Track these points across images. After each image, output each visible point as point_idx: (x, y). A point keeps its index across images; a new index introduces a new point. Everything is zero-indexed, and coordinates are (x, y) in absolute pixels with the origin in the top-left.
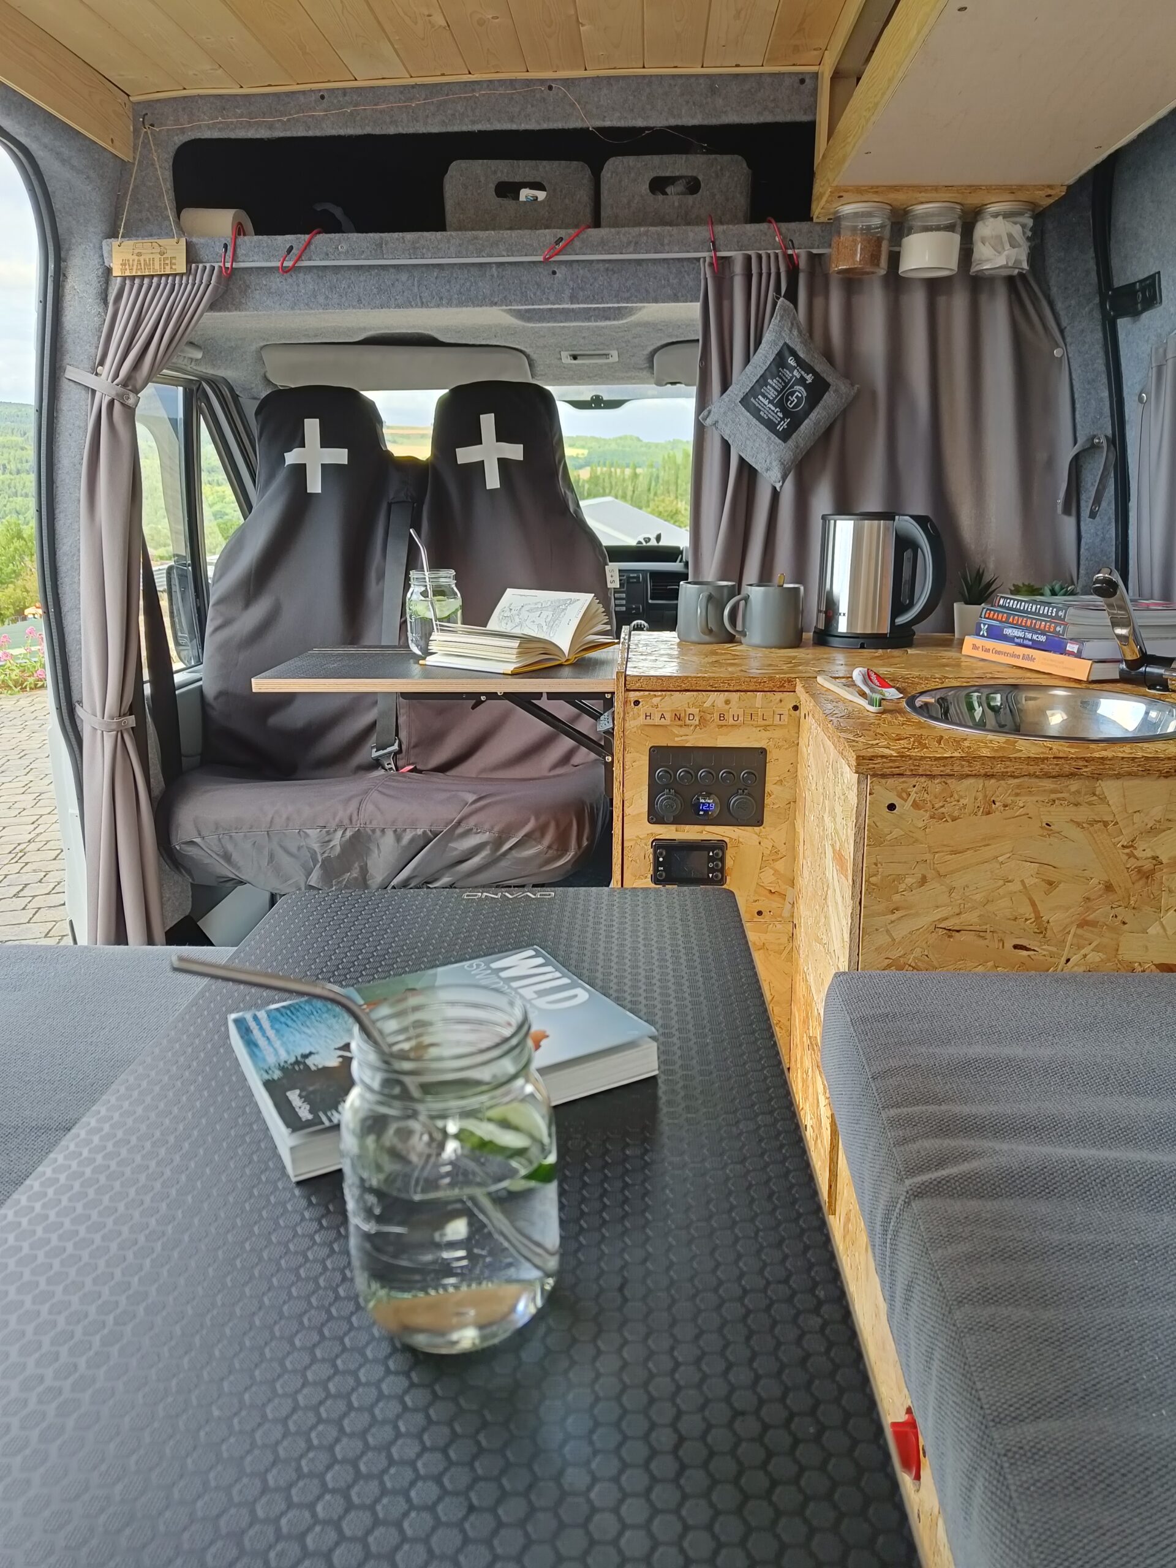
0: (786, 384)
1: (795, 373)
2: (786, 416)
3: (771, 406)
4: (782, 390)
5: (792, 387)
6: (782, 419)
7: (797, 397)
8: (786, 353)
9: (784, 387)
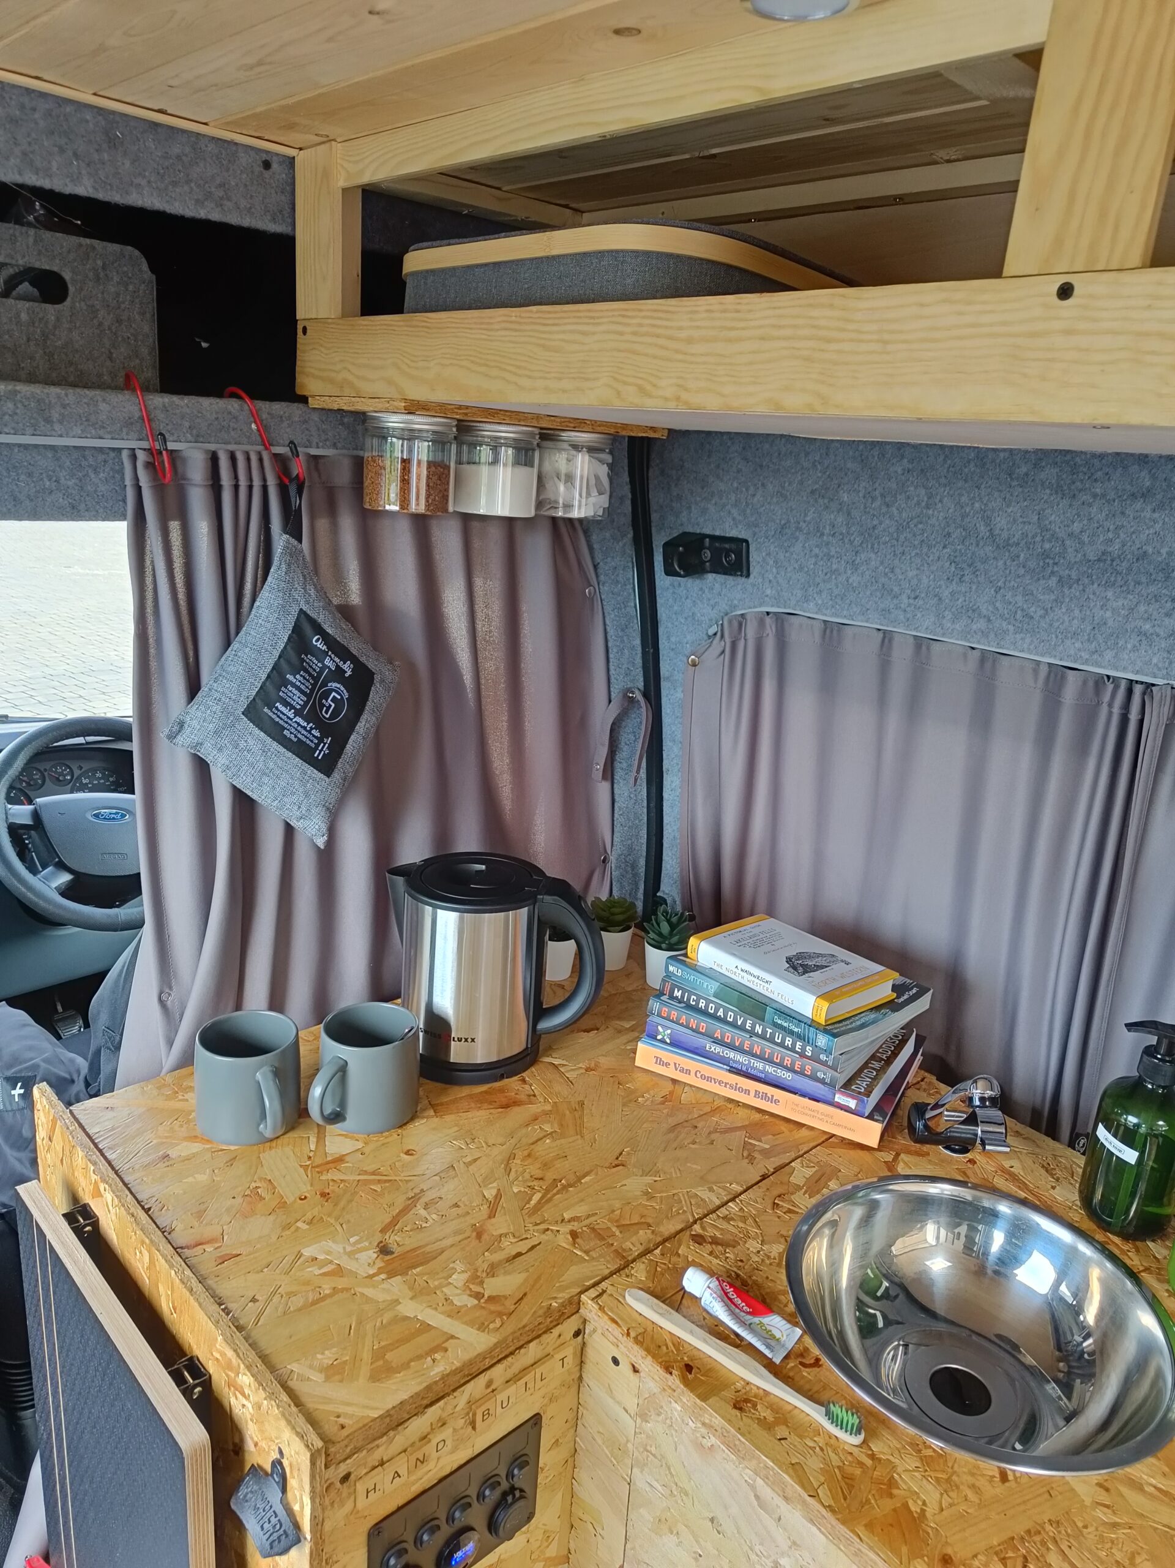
0: (316, 679)
1: (327, 662)
2: (324, 735)
3: (298, 719)
4: (312, 691)
5: (325, 684)
6: (320, 740)
7: (334, 699)
8: (308, 629)
9: (314, 686)
